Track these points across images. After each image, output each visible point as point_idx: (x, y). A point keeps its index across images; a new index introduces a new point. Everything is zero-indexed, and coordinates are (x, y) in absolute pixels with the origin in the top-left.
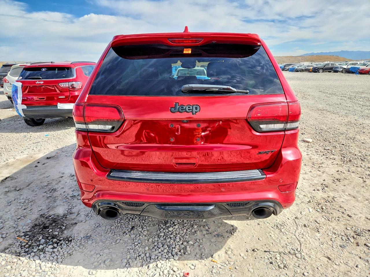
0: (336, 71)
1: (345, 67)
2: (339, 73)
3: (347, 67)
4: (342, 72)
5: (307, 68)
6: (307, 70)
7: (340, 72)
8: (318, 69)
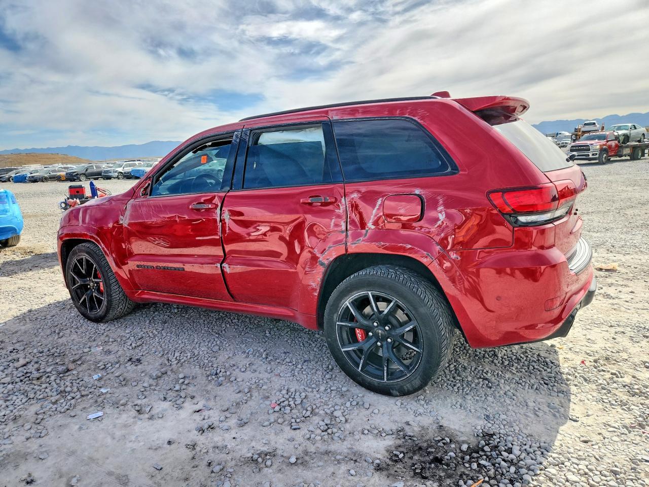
0: (109, 178)
1: (120, 170)
2: (113, 180)
3: (123, 170)
4: (118, 178)
5: (52, 174)
6: (54, 178)
7: (114, 178)
8: (77, 174)
